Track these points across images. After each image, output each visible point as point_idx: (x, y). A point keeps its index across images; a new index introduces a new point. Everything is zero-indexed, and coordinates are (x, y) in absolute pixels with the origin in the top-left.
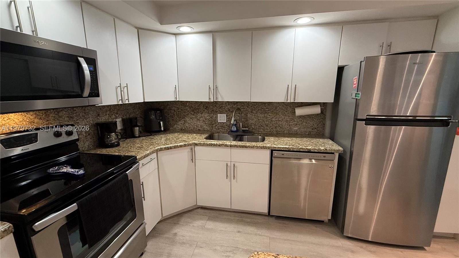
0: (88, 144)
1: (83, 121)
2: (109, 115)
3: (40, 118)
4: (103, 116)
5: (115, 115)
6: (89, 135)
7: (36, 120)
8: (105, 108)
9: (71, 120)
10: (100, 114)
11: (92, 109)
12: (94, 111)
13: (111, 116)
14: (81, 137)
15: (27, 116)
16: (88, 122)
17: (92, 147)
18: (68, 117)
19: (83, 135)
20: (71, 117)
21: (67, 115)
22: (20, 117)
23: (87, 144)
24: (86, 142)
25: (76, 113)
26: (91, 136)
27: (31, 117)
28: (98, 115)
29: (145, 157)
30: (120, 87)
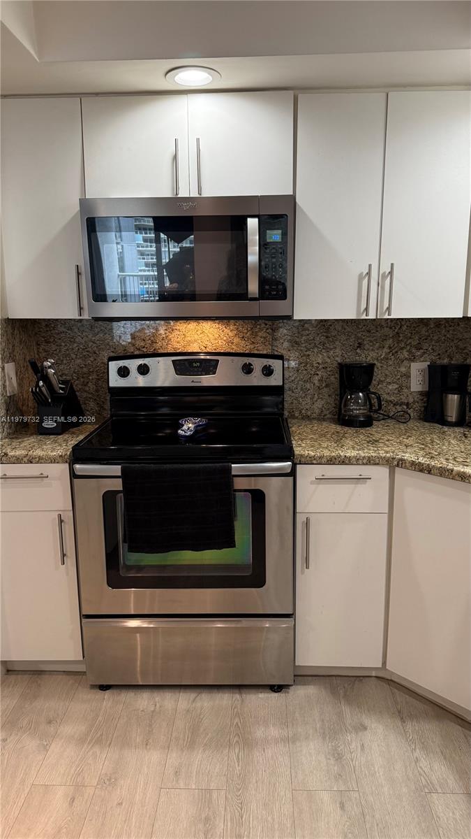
0: (320, 406)
1: (319, 355)
2: (390, 348)
3: (243, 337)
4: (372, 350)
5: (410, 351)
6: (327, 386)
7: (236, 340)
8: (382, 331)
9: (295, 348)
10: (365, 342)
11: (345, 329)
12: (350, 334)
13: (396, 352)
14: (308, 387)
15: (226, 330)
16: (329, 358)
17: (328, 416)
18: (290, 341)
19: (314, 384)
20: (296, 343)
21: (289, 338)
22: (216, 331)
23: (319, 404)
24: (316, 401)
25: (308, 335)
26: (333, 390)
27: (230, 333)
28: (360, 346)
29: (331, 461)
30: (369, 274)
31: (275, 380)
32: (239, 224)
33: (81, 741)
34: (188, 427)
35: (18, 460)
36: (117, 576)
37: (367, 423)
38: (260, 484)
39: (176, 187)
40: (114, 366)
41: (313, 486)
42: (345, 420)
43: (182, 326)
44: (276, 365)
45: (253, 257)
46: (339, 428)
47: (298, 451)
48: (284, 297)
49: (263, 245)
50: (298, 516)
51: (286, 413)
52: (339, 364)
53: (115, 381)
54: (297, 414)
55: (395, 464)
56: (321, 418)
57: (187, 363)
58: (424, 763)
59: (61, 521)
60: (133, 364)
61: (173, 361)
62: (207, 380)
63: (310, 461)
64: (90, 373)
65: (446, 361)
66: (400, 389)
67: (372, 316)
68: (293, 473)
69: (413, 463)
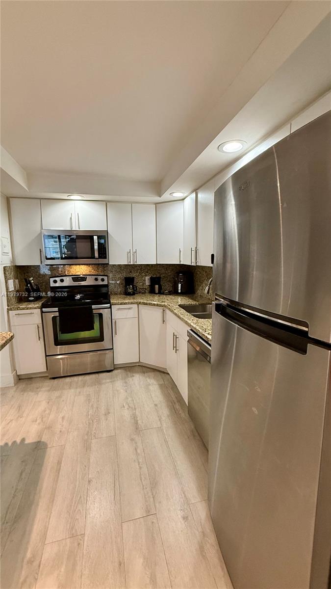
1: (119, 275)
2: (139, 272)
3: (95, 270)
5: (145, 274)
6: (121, 284)
7: (93, 271)
13: (141, 274)
16: (122, 276)
17: (122, 293)
22: (86, 268)
23: (119, 290)
25: (115, 269)
28: (131, 272)
29: (121, 304)
30: (130, 252)
31: (105, 283)
32: (91, 238)
33: (49, 391)
34: (78, 297)
35: (23, 309)
36: (57, 343)
37: (134, 294)
38: (101, 311)
39: (71, 227)
40: (52, 280)
41: (116, 311)
42: (127, 294)
43: (74, 267)
44: (105, 278)
45: (96, 247)
46: (125, 296)
47: (112, 302)
48: (106, 258)
49: (99, 243)
50: (113, 320)
51: (109, 293)
52: (125, 278)
53: (52, 284)
54: (113, 293)
55: (139, 304)
56: (120, 294)
57: (76, 278)
58: (149, 381)
59: (38, 327)
60: (58, 279)
61: (72, 278)
62: (83, 283)
63: (115, 304)
64: (43, 282)
65: (155, 276)
66: (143, 285)
67: (132, 263)
68: (110, 307)
69: (143, 303)
